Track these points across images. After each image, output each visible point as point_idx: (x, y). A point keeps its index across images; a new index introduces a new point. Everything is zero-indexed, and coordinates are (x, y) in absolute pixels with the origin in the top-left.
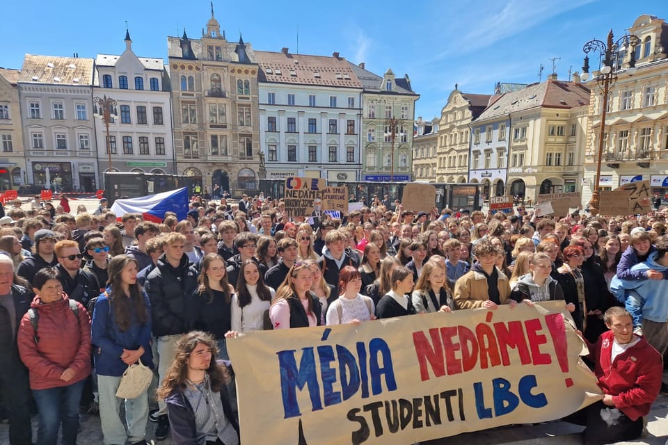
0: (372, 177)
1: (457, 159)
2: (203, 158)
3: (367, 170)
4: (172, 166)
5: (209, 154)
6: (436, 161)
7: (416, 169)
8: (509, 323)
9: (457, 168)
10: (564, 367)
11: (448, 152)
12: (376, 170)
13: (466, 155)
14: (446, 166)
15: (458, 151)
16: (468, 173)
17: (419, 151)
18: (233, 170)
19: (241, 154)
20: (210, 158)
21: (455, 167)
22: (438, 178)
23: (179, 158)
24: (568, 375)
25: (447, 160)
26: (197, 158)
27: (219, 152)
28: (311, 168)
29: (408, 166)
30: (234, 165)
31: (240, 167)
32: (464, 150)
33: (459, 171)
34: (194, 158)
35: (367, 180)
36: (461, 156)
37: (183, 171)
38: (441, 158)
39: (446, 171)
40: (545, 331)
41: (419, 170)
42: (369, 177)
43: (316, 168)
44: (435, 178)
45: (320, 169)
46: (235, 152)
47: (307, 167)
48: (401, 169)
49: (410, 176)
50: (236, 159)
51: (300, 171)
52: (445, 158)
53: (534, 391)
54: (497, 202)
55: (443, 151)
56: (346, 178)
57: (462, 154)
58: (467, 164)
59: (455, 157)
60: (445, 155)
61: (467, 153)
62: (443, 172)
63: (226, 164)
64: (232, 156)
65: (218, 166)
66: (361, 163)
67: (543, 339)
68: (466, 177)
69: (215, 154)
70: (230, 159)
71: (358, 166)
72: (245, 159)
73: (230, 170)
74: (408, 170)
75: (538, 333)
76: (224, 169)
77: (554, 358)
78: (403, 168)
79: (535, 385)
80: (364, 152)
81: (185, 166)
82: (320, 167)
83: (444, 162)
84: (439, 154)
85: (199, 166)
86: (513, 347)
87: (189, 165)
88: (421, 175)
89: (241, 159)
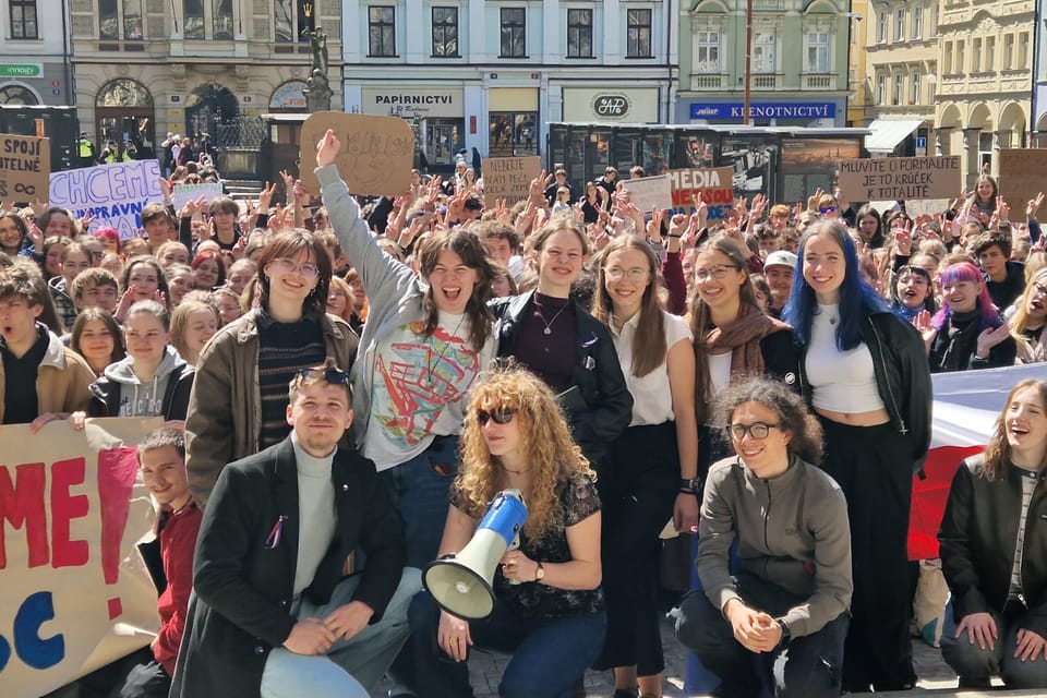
0: (712, 106)
1: (999, 46)
2: (156, 50)
3: (695, 85)
4: (59, 75)
5: (174, 36)
6: (936, 53)
7: (881, 80)
8: (18, 467)
9: (999, 78)
10: (111, 572)
11: (972, 25)
12: (724, 86)
13: (1026, 35)
14: (967, 70)
15: (1003, 21)
16: (1033, 95)
17: (891, 18)
18: (253, 86)
19: (280, 37)
20: (177, 49)
21: (993, 74)
22: (940, 109)
23: (82, 51)
24: (114, 591)
25: (968, 50)
26: (140, 48)
27: (209, 29)
28: (507, 78)
29: (833, 69)
30: (255, 71)
31: (275, 75)
32: (1021, 18)
33: (1006, 88)
34: (128, 48)
35: (693, 116)
36: (1010, 38)
37: (94, 89)
38: (949, 44)
39: (966, 86)
40: (88, 488)
41: (889, 81)
42: (703, 106)
43: (523, 79)
44: (932, 111)
45: (535, 83)
46: (261, 28)
47: (494, 76)
48: (812, 82)
49: (840, 105)
50: (264, 52)
51: (472, 91)
52: (961, 44)
53: (46, 631)
54: (686, 186)
55: (956, 18)
56: (624, 109)
57: (1015, 29)
58: (1029, 66)
59: (991, 40)
60: (963, 35)
61: (1028, 27)
62: (957, 90)
63: (230, 67)
64: (249, 42)
65: (207, 73)
66: (673, 61)
67: (81, 506)
68: (1025, 105)
69: (194, 35)
70: (242, 51)
71: (663, 73)
72: (290, 50)
73: (243, 89)
74: (833, 85)
75: (75, 491)
76: (224, 82)
77: (96, 551)
78: (814, 79)
79: (50, 615)
80: (686, 24)
81: (102, 75)
82: (536, 76)
83: (961, 54)
84: (944, 29)
85: (146, 75)
86: (17, 526)
87: (113, 72)
88: (896, 102)
89: (278, 50)
